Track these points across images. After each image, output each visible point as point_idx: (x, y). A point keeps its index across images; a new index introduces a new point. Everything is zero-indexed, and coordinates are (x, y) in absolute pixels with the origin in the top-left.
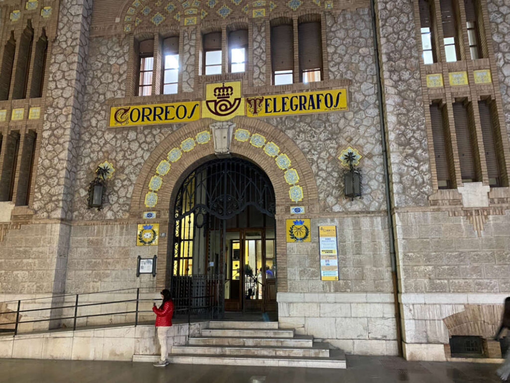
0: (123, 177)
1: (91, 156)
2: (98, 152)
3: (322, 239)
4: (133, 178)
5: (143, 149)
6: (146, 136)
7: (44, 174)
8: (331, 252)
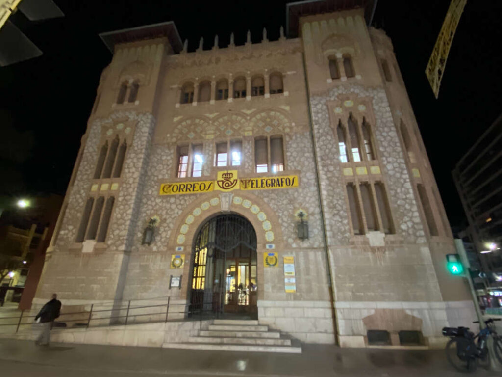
0: (165, 225)
1: (147, 212)
2: (151, 210)
3: (285, 265)
4: (171, 226)
5: (178, 208)
6: (180, 201)
7: (116, 223)
8: (291, 273)
